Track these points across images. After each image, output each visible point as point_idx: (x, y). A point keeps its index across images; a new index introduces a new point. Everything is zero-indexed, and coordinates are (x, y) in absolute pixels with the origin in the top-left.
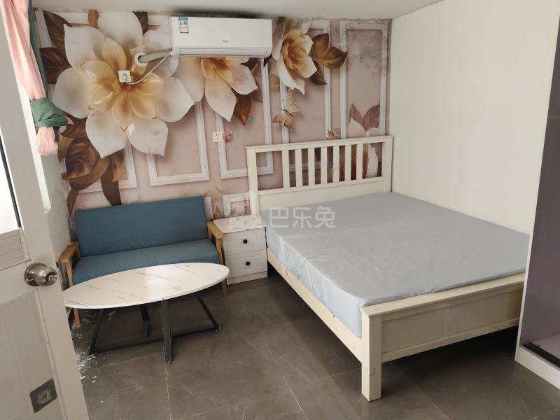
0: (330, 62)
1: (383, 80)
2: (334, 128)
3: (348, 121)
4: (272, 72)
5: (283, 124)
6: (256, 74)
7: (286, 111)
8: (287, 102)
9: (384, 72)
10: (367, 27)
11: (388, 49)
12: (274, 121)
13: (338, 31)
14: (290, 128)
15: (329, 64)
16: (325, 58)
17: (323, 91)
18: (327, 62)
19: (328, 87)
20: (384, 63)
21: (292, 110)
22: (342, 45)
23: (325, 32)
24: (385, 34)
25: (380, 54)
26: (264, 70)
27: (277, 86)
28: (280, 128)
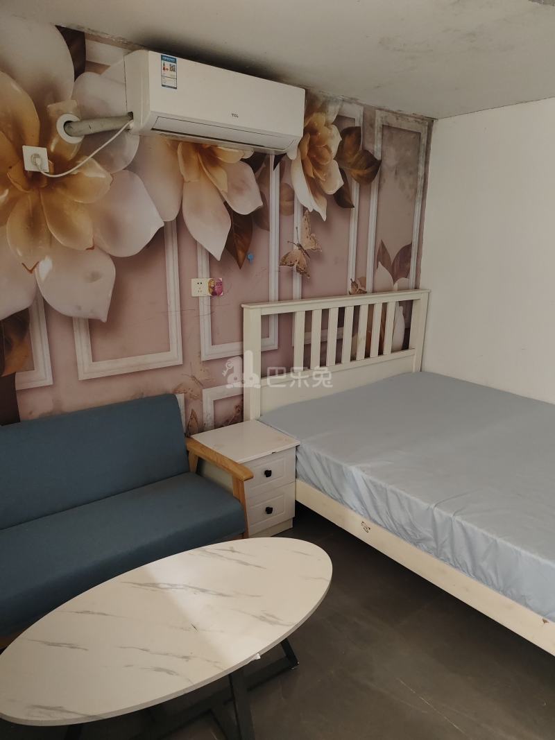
0: (360, 173)
1: (418, 209)
2: (359, 276)
3: (376, 267)
4: (286, 181)
5: (295, 267)
6: (262, 181)
7: (300, 246)
8: (302, 232)
9: (420, 196)
10: (405, 126)
11: (426, 163)
12: (283, 261)
13: (372, 125)
14: (305, 274)
15: (358, 175)
16: (354, 166)
17: (349, 217)
18: (356, 172)
19: (355, 211)
20: (420, 183)
21: (308, 245)
22: (376, 148)
23: (357, 124)
24: (424, 141)
25: (417, 170)
26: (274, 175)
27: (289, 204)
28: (291, 274)
